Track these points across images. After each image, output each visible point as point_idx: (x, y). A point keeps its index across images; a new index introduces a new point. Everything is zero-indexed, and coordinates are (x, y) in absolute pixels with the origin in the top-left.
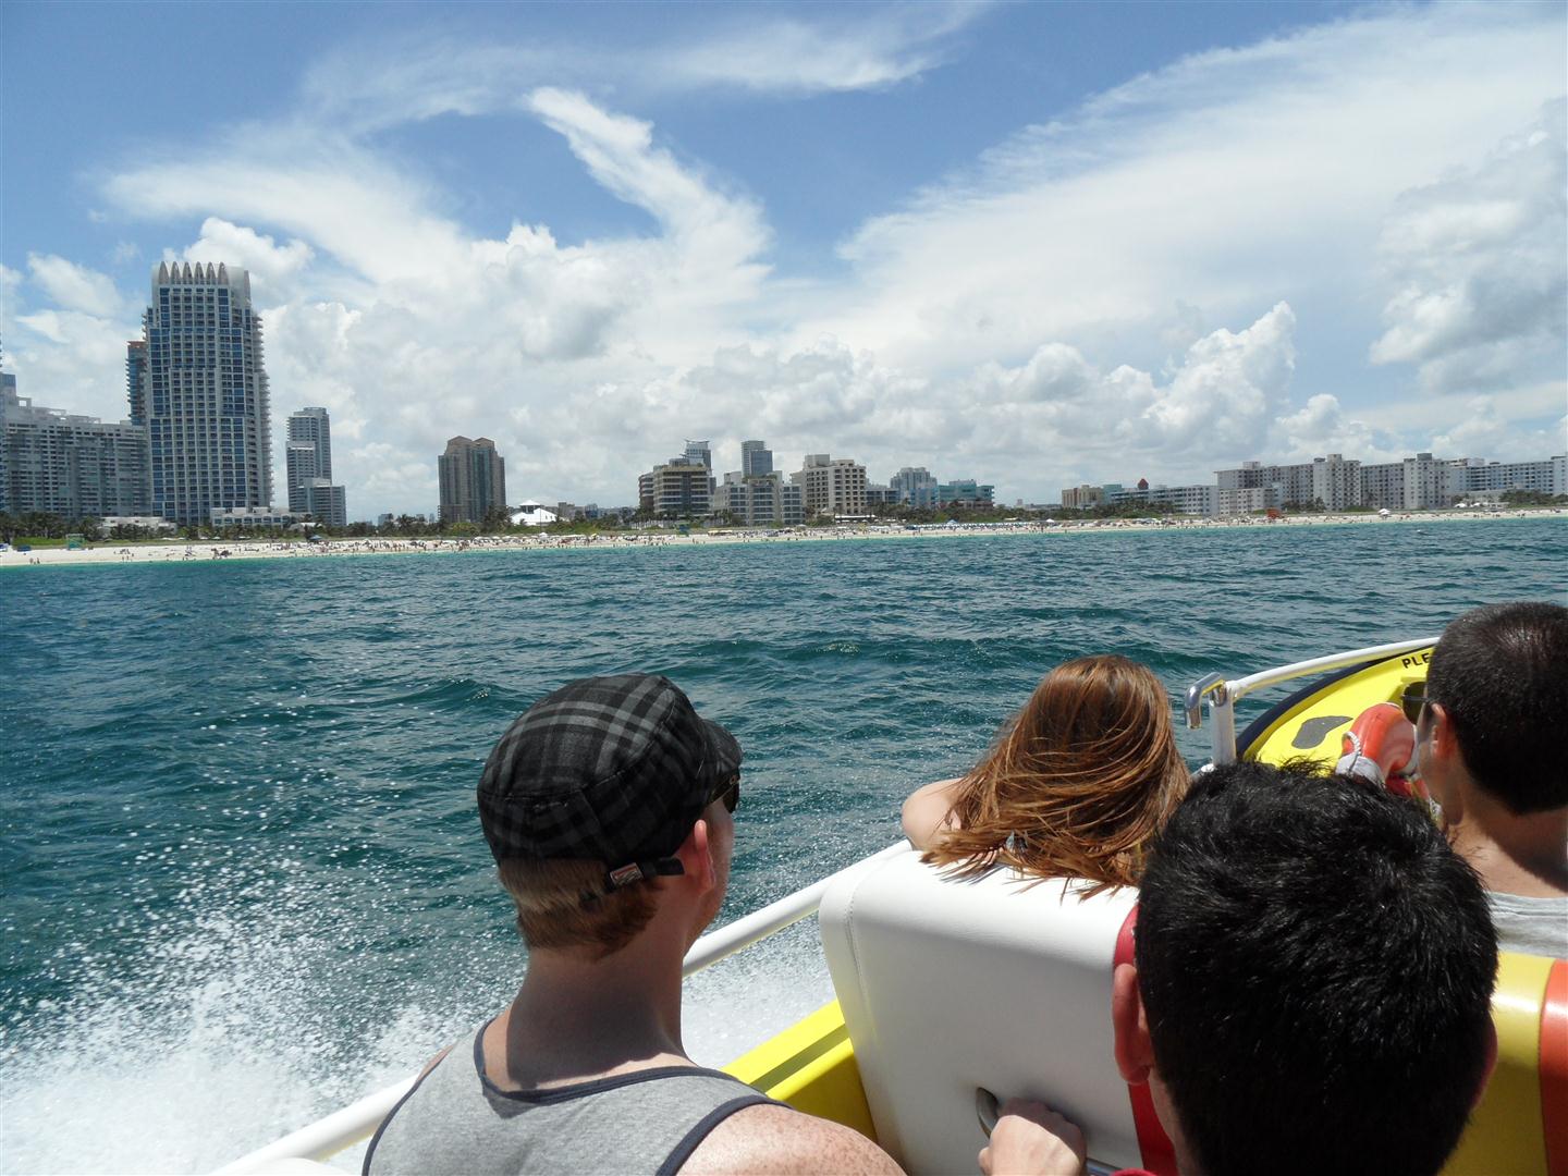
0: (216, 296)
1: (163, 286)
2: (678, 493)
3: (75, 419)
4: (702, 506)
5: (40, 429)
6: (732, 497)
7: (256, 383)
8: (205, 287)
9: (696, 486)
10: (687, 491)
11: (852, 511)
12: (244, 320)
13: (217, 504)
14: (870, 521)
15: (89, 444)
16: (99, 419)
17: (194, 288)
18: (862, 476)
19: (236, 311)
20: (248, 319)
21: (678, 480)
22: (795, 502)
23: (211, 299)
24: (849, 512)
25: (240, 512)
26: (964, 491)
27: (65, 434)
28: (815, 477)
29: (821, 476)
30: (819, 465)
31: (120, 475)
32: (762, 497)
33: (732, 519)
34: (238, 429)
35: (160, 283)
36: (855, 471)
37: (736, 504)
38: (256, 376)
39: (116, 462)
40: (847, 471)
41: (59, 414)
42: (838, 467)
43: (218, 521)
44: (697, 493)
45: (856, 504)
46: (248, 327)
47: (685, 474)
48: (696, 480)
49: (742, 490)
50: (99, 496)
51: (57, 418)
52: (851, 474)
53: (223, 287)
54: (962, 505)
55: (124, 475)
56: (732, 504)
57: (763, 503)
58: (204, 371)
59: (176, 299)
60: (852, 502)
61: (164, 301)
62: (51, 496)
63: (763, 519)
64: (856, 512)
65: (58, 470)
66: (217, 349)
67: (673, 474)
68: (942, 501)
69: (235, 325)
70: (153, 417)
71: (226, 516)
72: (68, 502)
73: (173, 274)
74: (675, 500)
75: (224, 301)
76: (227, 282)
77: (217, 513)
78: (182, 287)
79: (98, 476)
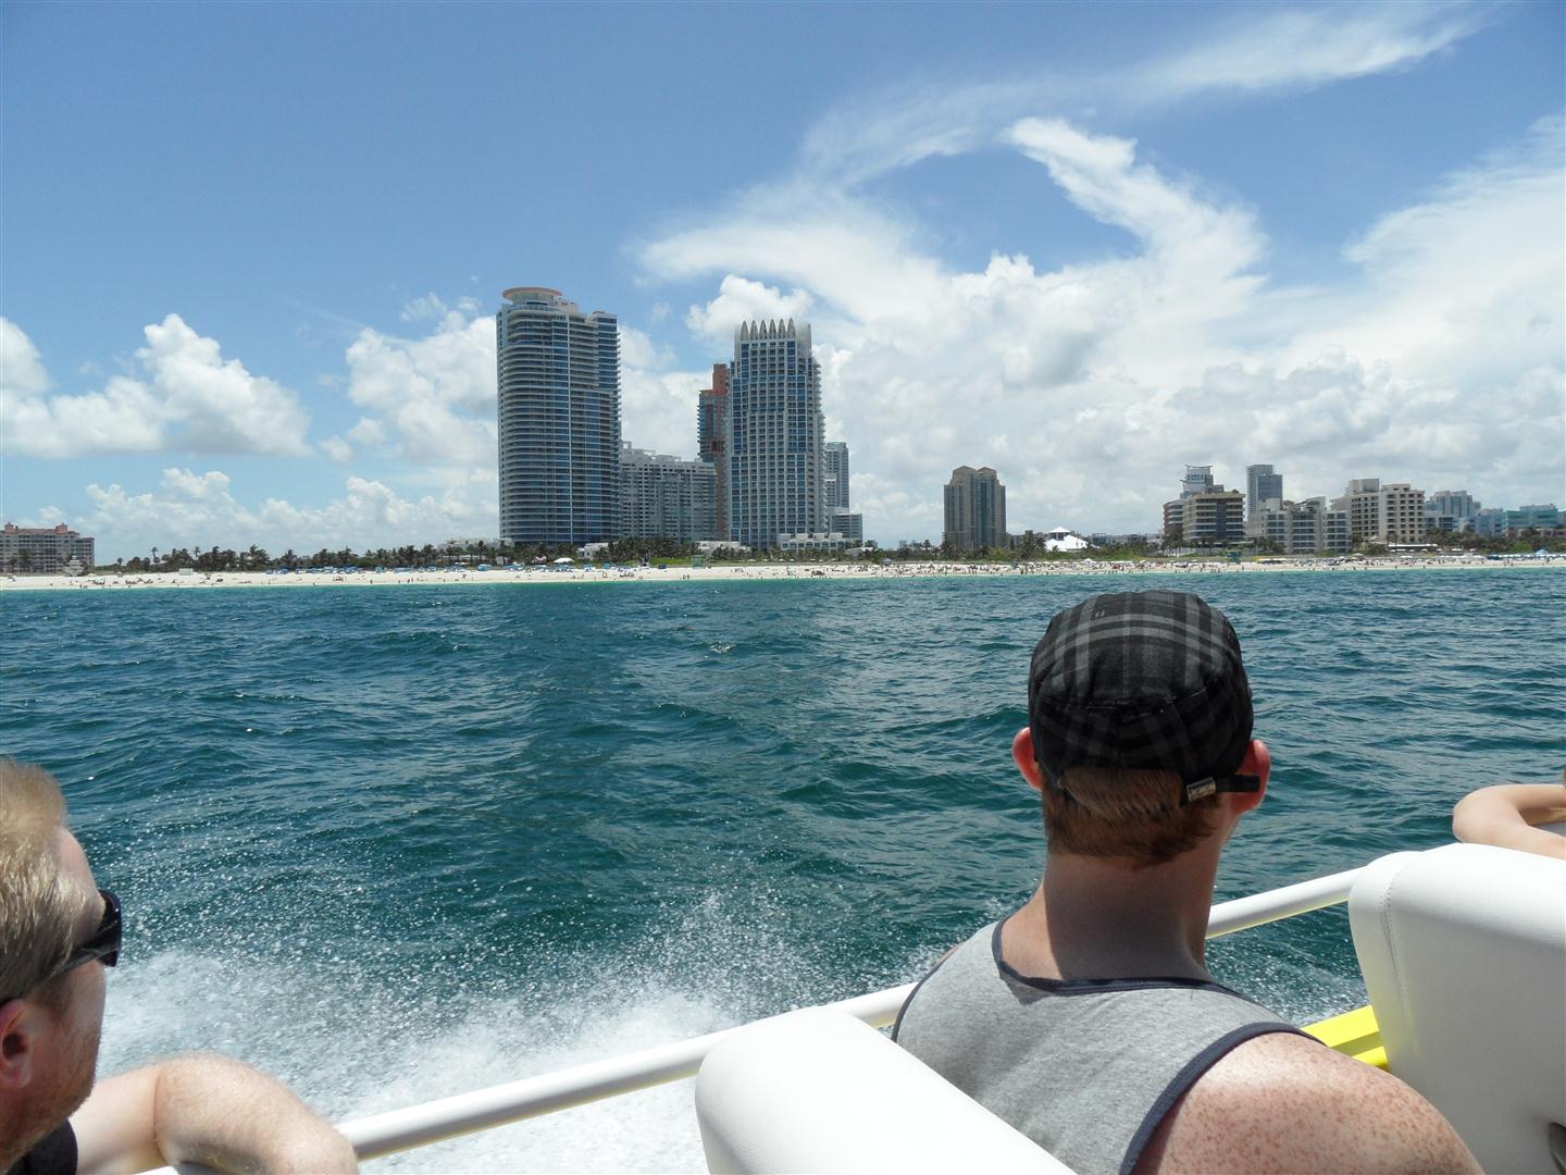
0: (785, 348)
1: (745, 342)
2: (1211, 520)
3: (662, 458)
4: (1237, 533)
5: (638, 467)
6: (1270, 524)
7: (815, 423)
8: (777, 341)
9: (1231, 514)
10: (1221, 519)
11: (1408, 539)
12: (807, 367)
13: (782, 531)
14: (1431, 550)
15: (671, 479)
16: (680, 458)
17: (768, 342)
18: (1419, 502)
19: (800, 360)
20: (810, 366)
21: (1211, 507)
22: (1339, 530)
23: (781, 351)
24: (1404, 541)
25: (803, 538)
26: (1540, 517)
27: (655, 471)
28: (1362, 503)
29: (1369, 502)
30: (1366, 490)
31: (695, 505)
32: (1302, 524)
33: (1269, 547)
34: (801, 464)
35: (742, 339)
36: (1411, 495)
37: (1274, 531)
38: (815, 416)
39: (692, 495)
40: (1402, 496)
41: (650, 454)
42: (1392, 492)
43: (786, 546)
44: (1231, 520)
45: (1412, 532)
46: (810, 374)
47: (1219, 501)
48: (1231, 507)
49: (1281, 517)
50: (678, 524)
51: (650, 458)
52: (1407, 499)
53: (791, 340)
54: (1539, 533)
55: (696, 505)
56: (1270, 531)
57: (1303, 531)
58: (775, 414)
59: (754, 353)
60: (1408, 530)
61: (745, 354)
62: (644, 524)
63: (1302, 548)
64: (1412, 540)
65: (650, 502)
66: (785, 394)
67: (1207, 501)
68: (1511, 529)
69: (800, 372)
70: (733, 455)
71: (792, 541)
72: (656, 528)
73: (752, 331)
74: (1208, 527)
75: (792, 352)
76: (794, 334)
77: (783, 537)
78: (759, 342)
79: (678, 506)
